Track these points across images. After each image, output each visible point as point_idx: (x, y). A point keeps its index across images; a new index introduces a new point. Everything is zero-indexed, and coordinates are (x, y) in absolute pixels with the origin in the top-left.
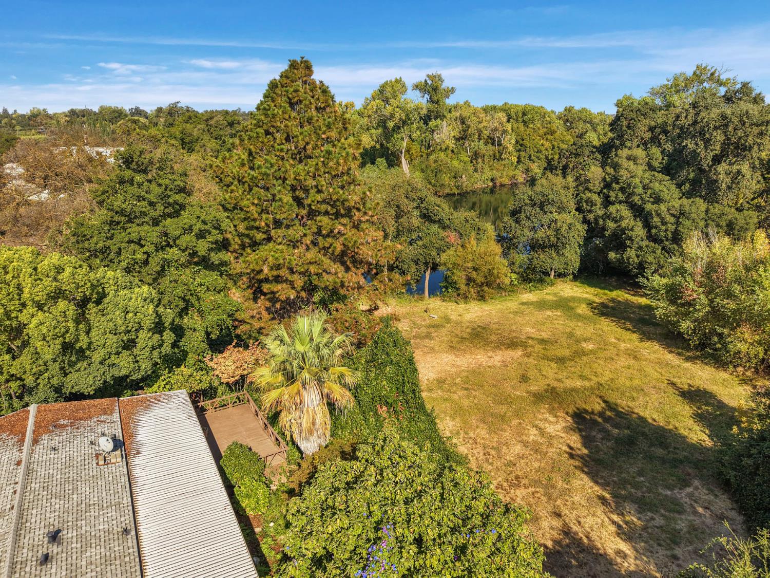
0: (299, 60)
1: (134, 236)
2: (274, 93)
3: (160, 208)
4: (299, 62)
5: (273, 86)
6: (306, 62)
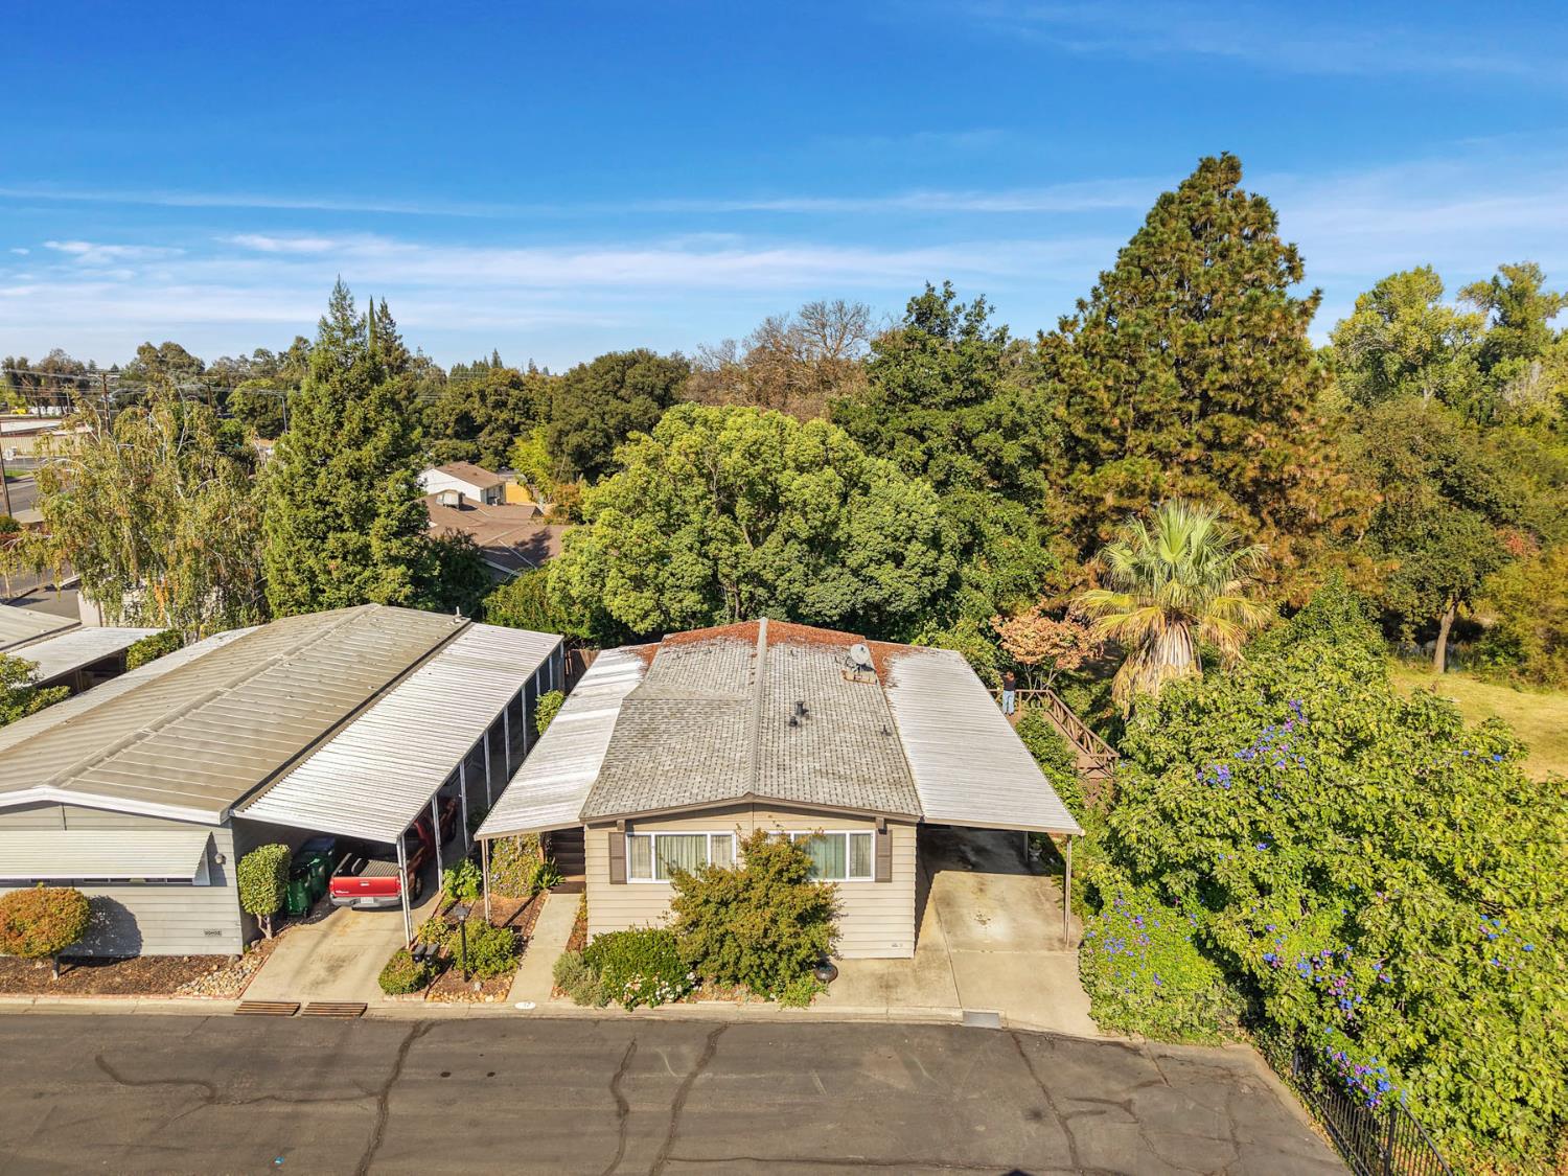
0: (1218, 157)
1: (916, 424)
2: (1166, 210)
3: (957, 387)
4: (1218, 161)
5: (1166, 201)
6: (1230, 158)
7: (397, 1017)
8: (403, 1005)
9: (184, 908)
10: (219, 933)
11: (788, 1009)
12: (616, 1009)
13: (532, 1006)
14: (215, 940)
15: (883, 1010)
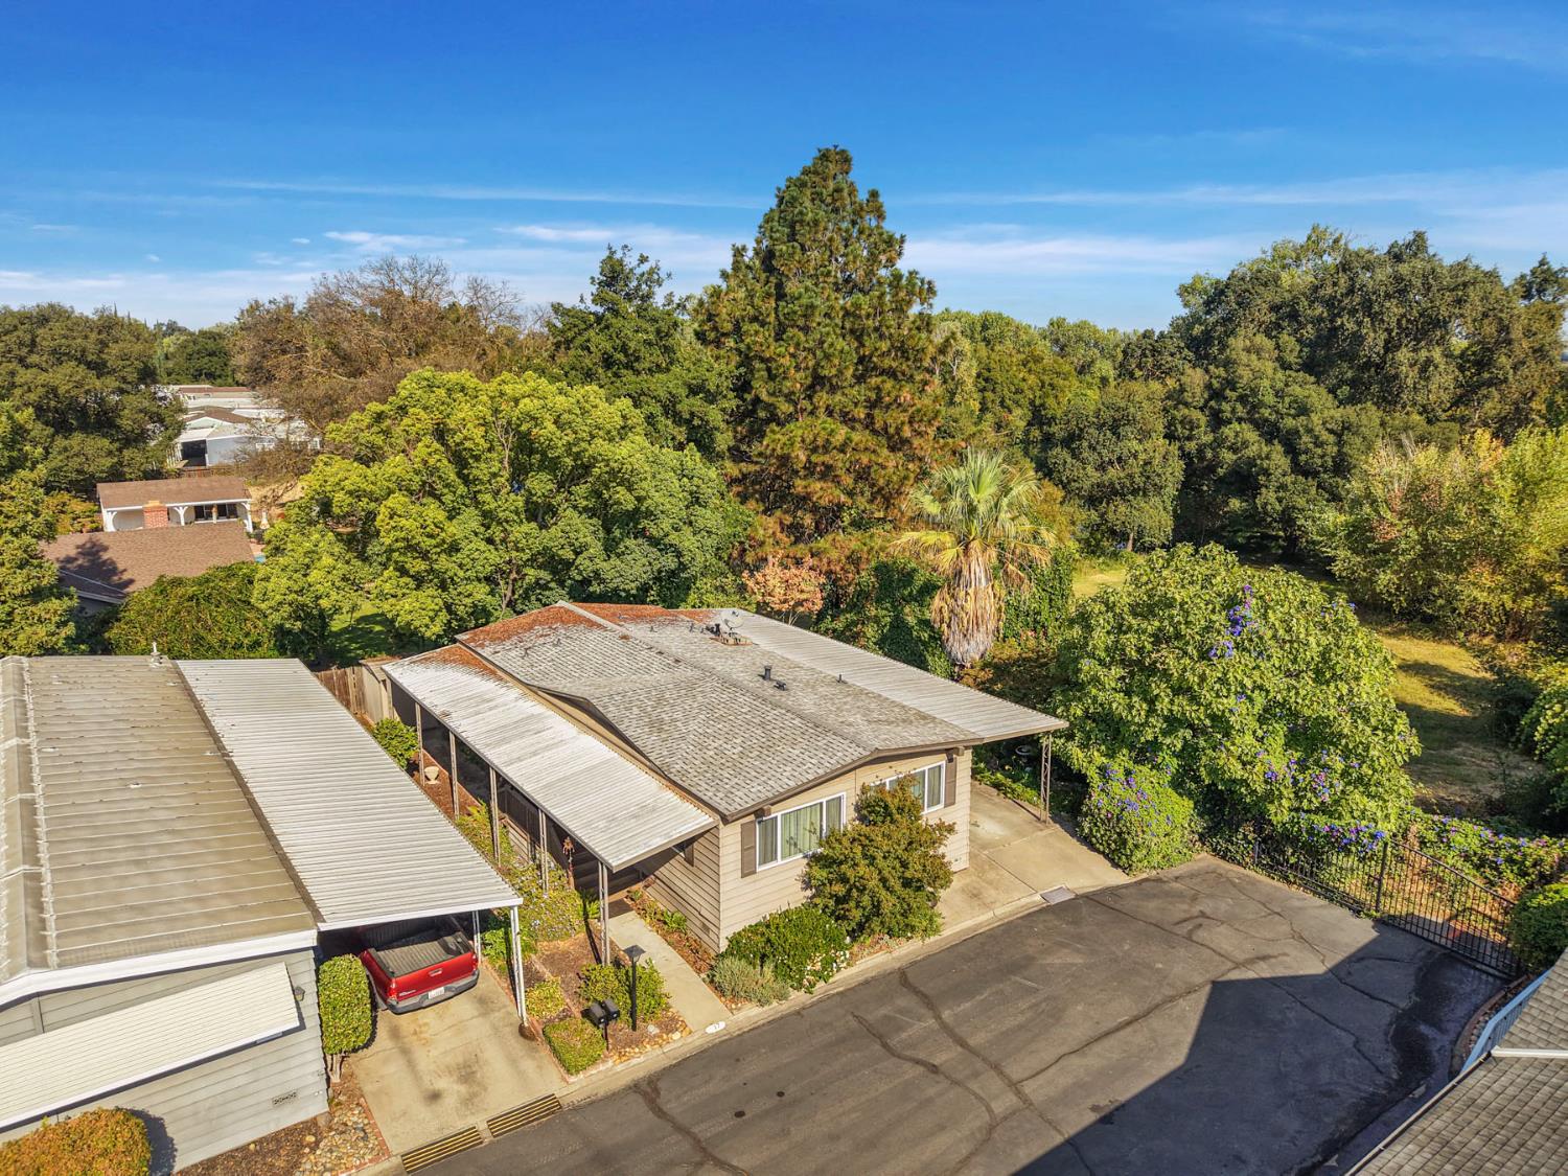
4: (832, 152)
7: (601, 1093)
8: (594, 1079)
9: (241, 1081)
10: (294, 1095)
11: (927, 941)
12: (797, 998)
13: (722, 1025)
14: (288, 1108)
15: (991, 914)
